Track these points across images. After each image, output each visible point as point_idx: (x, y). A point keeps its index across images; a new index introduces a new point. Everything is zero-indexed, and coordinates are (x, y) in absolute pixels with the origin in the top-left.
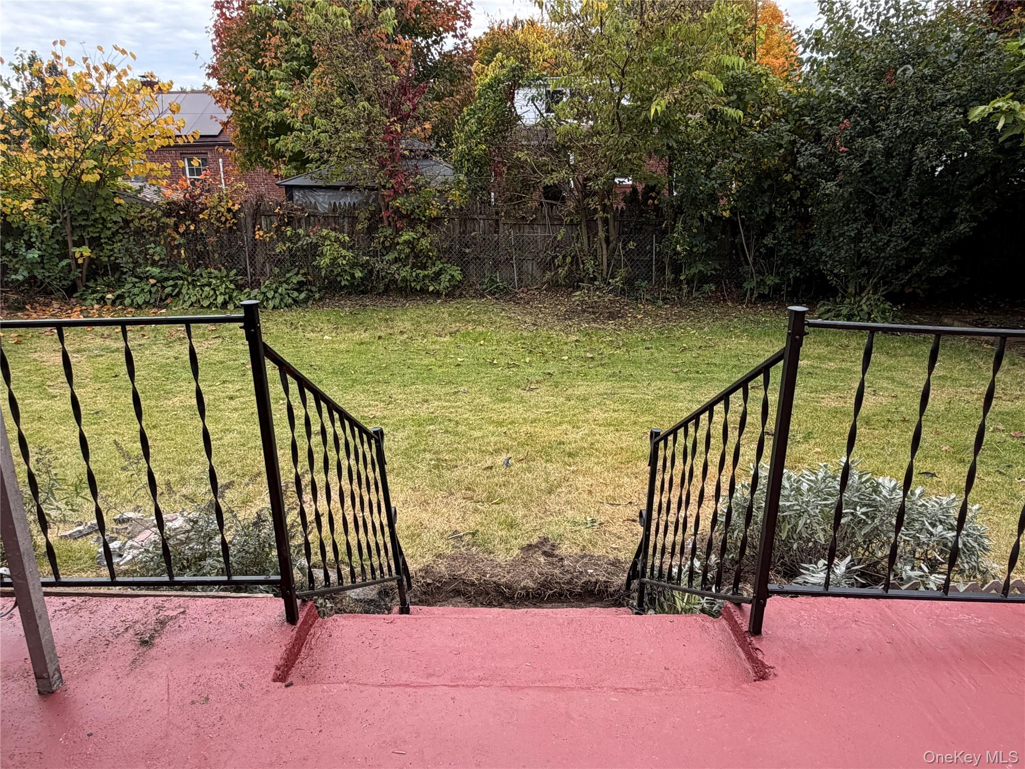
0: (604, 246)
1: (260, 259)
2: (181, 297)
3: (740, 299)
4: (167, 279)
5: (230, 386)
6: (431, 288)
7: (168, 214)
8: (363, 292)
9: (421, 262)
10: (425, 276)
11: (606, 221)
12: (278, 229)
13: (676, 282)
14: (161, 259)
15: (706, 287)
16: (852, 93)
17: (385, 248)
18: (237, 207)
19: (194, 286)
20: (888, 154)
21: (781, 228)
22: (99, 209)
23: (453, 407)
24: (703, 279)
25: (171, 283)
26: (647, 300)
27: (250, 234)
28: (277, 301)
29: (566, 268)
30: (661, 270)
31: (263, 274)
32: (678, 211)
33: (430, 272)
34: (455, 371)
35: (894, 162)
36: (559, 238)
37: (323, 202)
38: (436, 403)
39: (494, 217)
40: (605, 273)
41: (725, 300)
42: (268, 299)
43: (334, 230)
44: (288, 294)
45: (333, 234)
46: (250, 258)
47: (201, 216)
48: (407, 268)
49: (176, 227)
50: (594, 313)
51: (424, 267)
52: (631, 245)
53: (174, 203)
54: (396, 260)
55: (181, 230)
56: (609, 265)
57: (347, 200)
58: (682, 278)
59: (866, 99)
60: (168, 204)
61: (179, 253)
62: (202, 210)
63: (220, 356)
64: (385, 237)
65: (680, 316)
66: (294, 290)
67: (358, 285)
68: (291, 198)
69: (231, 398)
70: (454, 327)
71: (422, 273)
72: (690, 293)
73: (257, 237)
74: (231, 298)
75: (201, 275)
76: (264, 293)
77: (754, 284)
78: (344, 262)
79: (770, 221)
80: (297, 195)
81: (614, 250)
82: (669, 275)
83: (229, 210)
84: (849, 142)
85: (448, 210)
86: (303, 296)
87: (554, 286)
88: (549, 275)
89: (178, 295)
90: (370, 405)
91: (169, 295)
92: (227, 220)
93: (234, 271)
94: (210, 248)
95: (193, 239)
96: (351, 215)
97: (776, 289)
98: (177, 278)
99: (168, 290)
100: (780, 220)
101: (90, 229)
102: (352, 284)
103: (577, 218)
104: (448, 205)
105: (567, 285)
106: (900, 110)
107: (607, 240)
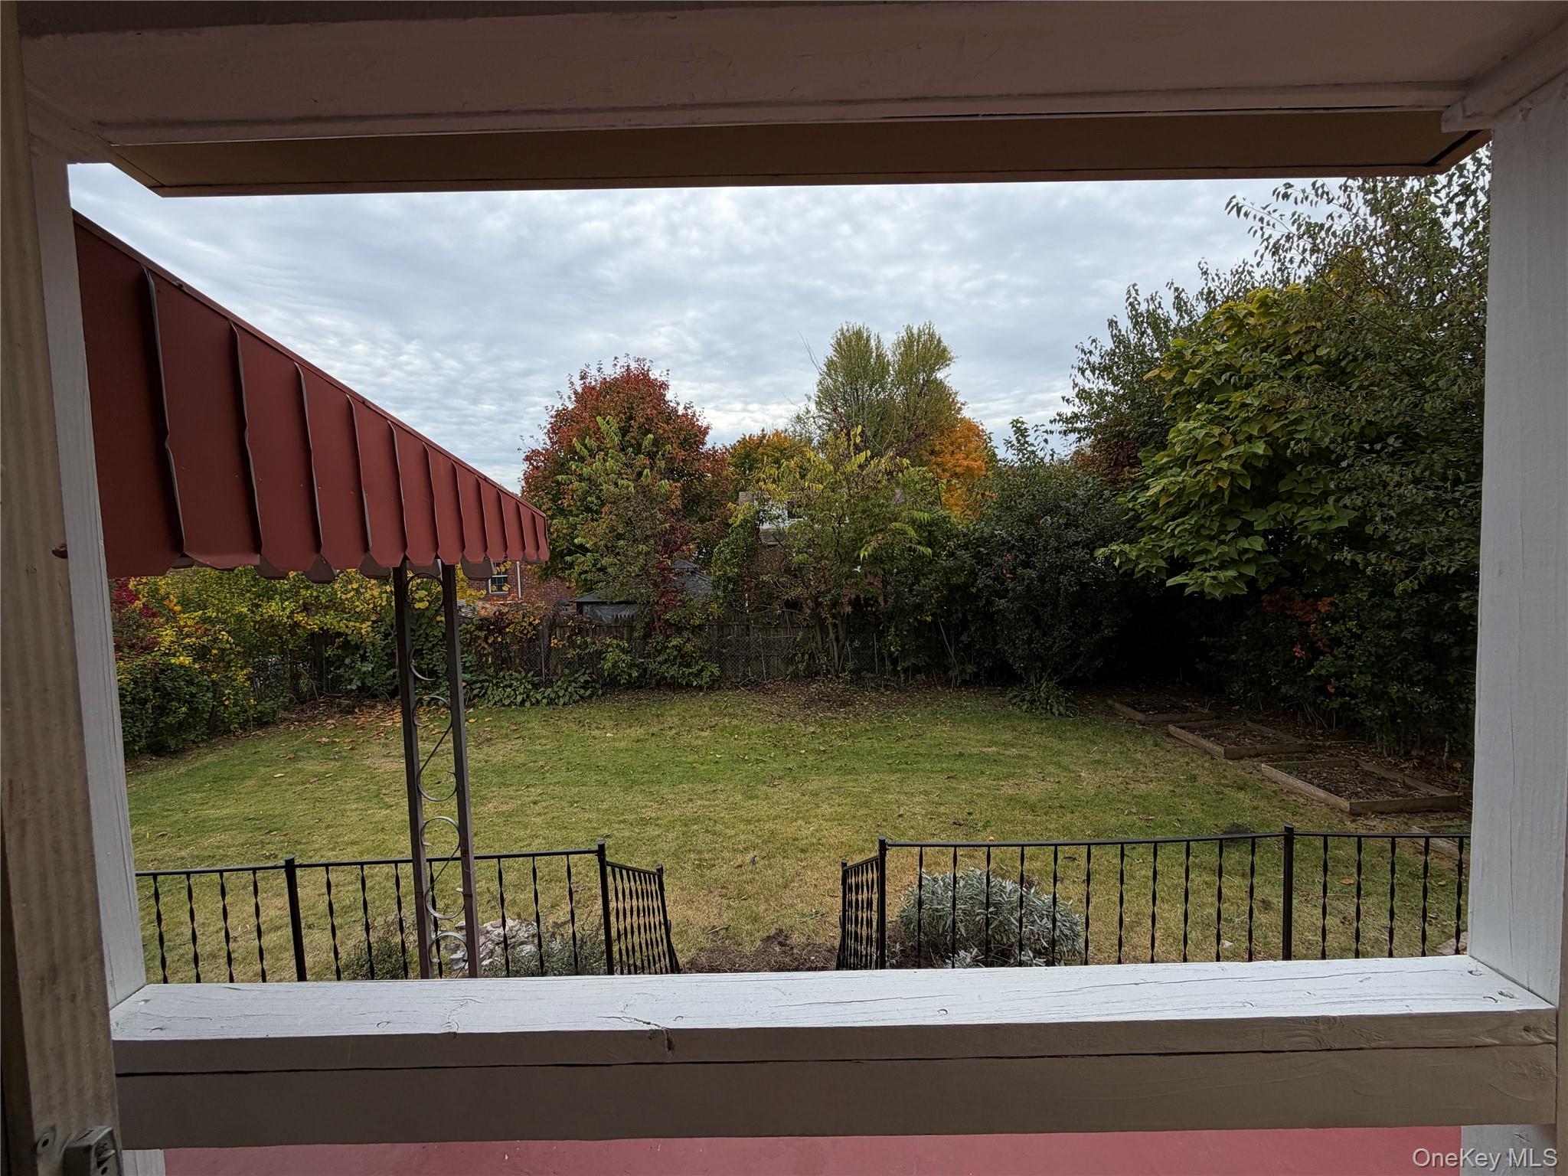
0: (835, 644)
1: (553, 661)
2: (486, 697)
3: (947, 684)
4: (475, 682)
5: (533, 790)
6: (695, 684)
7: (480, 628)
8: (638, 687)
9: (686, 661)
10: (690, 673)
11: (835, 625)
12: (570, 637)
13: (895, 672)
14: (471, 666)
15: (918, 677)
16: (1011, 534)
17: (657, 651)
18: (537, 622)
19: (498, 688)
20: (1042, 579)
21: (973, 629)
23: (712, 806)
24: (916, 670)
25: (479, 685)
26: (872, 687)
27: (546, 642)
28: (567, 698)
29: (805, 664)
30: (882, 660)
31: (555, 674)
32: (891, 617)
33: (694, 670)
34: (714, 768)
35: (1047, 586)
36: (798, 640)
37: (606, 614)
38: (699, 802)
39: (746, 623)
40: (836, 665)
41: (935, 685)
42: (559, 697)
43: (615, 638)
44: (576, 691)
45: (615, 642)
46: (545, 661)
47: (507, 630)
48: (675, 667)
49: (486, 639)
50: (829, 701)
51: (689, 666)
52: (857, 644)
53: (486, 619)
54: (666, 661)
55: (490, 641)
56: (839, 659)
57: (626, 613)
58: (899, 668)
59: (1021, 539)
60: (481, 620)
61: (487, 660)
62: (508, 625)
63: (521, 758)
64: (658, 642)
65: (898, 703)
66: (581, 687)
67: (635, 682)
68: (581, 612)
69: (535, 803)
70: (714, 720)
71: (687, 671)
72: (907, 680)
73: (552, 645)
74: (528, 696)
75: (504, 677)
76: (556, 692)
77: (957, 672)
78: (624, 665)
79: (964, 624)
80: (586, 608)
81: (843, 646)
82: (889, 666)
83: (531, 624)
84: (1013, 571)
85: (708, 620)
86: (588, 693)
87: (795, 677)
88: (791, 669)
89: (483, 695)
90: (646, 806)
91: (476, 696)
92: (528, 632)
93: (532, 672)
94: (512, 654)
95: (499, 647)
96: (629, 624)
97: (976, 675)
98: (484, 681)
99: (476, 692)
100: (972, 622)
102: (629, 682)
103: (812, 622)
104: (708, 615)
105: (806, 677)
106: (1045, 549)
107: (837, 640)
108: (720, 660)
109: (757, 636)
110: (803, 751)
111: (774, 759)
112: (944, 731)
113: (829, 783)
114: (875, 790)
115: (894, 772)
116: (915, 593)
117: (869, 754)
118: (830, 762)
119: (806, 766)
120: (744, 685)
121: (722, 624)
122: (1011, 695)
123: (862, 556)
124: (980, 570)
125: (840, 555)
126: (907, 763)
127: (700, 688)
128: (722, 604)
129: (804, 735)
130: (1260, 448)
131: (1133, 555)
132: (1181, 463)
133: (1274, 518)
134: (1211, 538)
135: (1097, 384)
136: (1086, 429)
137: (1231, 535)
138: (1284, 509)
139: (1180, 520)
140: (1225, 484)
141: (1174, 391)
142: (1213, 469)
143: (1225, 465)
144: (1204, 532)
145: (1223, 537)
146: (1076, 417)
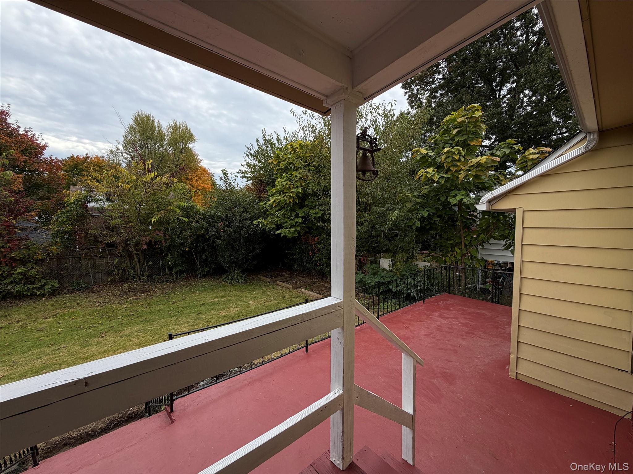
0: (138, 264)
11: (138, 255)
13: (171, 274)
15: (183, 275)
16: (222, 214)
17: (4, 277)
24: (181, 272)
26: (159, 282)
29: (119, 275)
30: (164, 269)
32: (168, 249)
34: (57, 337)
36: (115, 263)
39: (78, 256)
40: (139, 274)
41: (191, 278)
50: (135, 292)
52: (150, 263)
54: (12, 282)
56: (140, 271)
58: (173, 272)
59: (226, 216)
64: (4, 271)
65: (173, 287)
70: (55, 312)
72: (177, 277)
77: (200, 271)
79: (203, 251)
81: (143, 265)
82: (168, 272)
84: (223, 229)
85: (49, 256)
87: (114, 282)
88: (110, 278)
97: (209, 272)
103: (124, 254)
104: (49, 253)
105: (121, 281)
106: (236, 220)
107: (139, 261)
108: (59, 278)
109: (86, 263)
110: (120, 317)
111: (102, 324)
112: (195, 296)
113: (137, 328)
114: (162, 326)
115: (171, 317)
116: (180, 238)
117: (159, 311)
118: (137, 319)
119: (122, 324)
120: (77, 290)
121: (59, 258)
122: (223, 278)
123: (153, 221)
124: (210, 228)
125: (140, 221)
126: (178, 312)
127: (43, 295)
128: (60, 246)
129: (121, 310)
130: (300, 190)
131: (265, 223)
132: (279, 192)
133: (304, 212)
134: (288, 218)
135: (253, 161)
136: (249, 177)
137: (293, 217)
138: (306, 210)
139: (279, 212)
140: (291, 200)
141: (277, 168)
142: (288, 195)
143: (291, 194)
144: (286, 216)
145: (291, 218)
146: (246, 172)
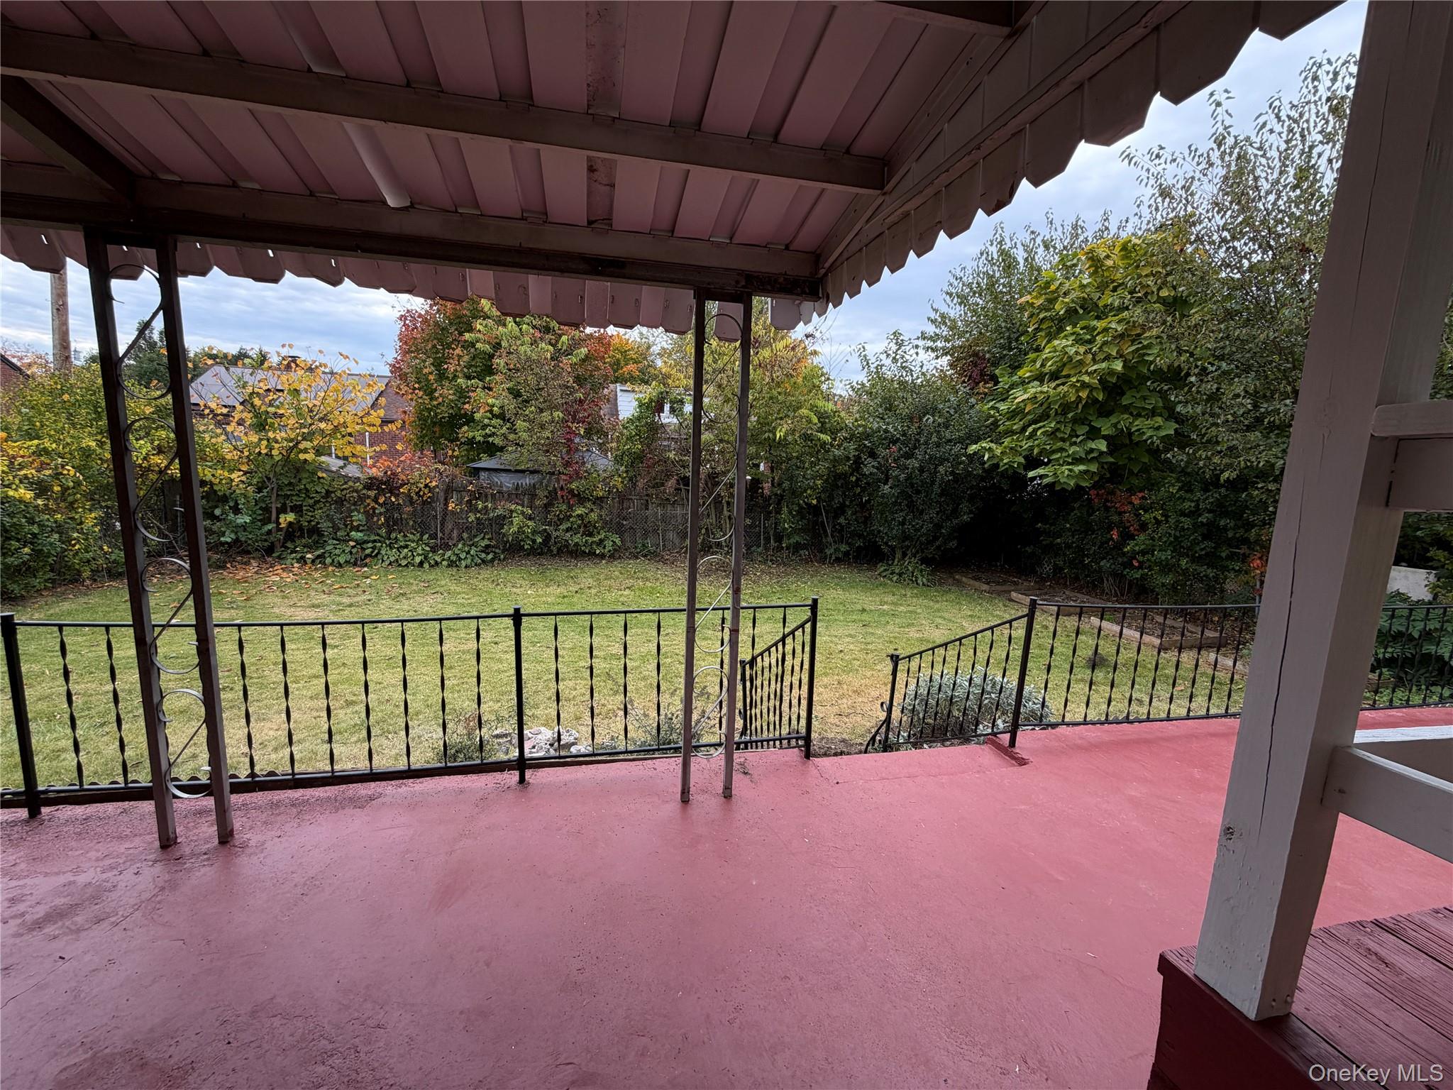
1: (449, 526)
3: (823, 561)
4: (366, 542)
6: (598, 552)
7: (368, 487)
8: (539, 554)
9: (590, 531)
10: (592, 542)
13: (779, 549)
14: (360, 525)
15: (801, 553)
16: (896, 429)
17: (560, 520)
18: (434, 484)
20: (921, 470)
21: (850, 513)
22: (304, 482)
24: (797, 548)
26: (761, 561)
27: (443, 505)
30: (767, 539)
31: (450, 538)
33: (596, 539)
35: (925, 475)
39: (645, 498)
41: (812, 561)
43: (518, 504)
44: (477, 555)
45: (518, 508)
46: (441, 524)
47: (401, 490)
48: (579, 535)
51: (591, 535)
53: (375, 478)
54: (568, 530)
55: (381, 501)
57: (527, 481)
58: (783, 545)
59: (905, 434)
60: (370, 478)
61: (378, 520)
62: (402, 485)
64: (561, 511)
65: (786, 574)
66: (482, 551)
67: (537, 549)
68: (478, 478)
71: (590, 540)
72: (788, 556)
73: (450, 508)
74: (426, 558)
75: (398, 538)
76: (457, 555)
77: (832, 550)
78: (528, 531)
80: (484, 475)
83: (426, 486)
84: (897, 461)
85: (610, 492)
86: (490, 556)
92: (424, 494)
93: (428, 535)
94: (404, 516)
96: (531, 493)
100: (848, 506)
101: (294, 498)
102: (532, 547)
104: (610, 488)
106: (926, 443)
108: (620, 530)
109: (655, 511)
116: (808, 477)
120: (645, 556)
121: (623, 497)
122: (882, 569)
123: (778, 436)
124: (866, 460)
127: (602, 556)
128: (624, 478)
130: (1118, 366)
131: (998, 452)
132: (1040, 378)
133: (1115, 425)
134: (1063, 440)
137: (1081, 438)
138: (1124, 420)
140: (1084, 394)
141: (1041, 316)
142: (1078, 381)
143: (1086, 379)
144: (1059, 435)
145: (1074, 439)
